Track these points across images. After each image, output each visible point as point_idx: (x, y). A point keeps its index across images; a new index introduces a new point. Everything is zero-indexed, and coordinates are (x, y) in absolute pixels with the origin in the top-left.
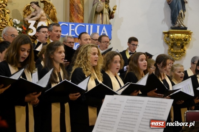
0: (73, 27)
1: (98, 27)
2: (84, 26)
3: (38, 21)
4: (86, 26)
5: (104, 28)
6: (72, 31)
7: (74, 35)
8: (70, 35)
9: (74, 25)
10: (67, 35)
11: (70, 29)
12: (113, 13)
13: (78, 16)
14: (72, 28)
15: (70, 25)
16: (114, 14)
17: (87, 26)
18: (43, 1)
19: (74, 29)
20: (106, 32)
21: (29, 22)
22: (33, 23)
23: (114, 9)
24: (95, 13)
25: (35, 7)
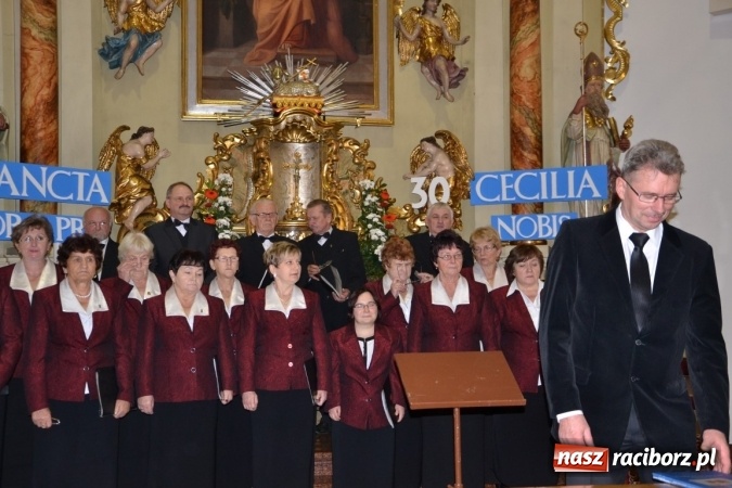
1: (571, 174)
2: (535, 175)
3: (430, 177)
4: (539, 176)
5: (587, 175)
6: (508, 189)
7: (514, 199)
8: (505, 198)
9: (511, 175)
10: (498, 199)
11: (504, 187)
12: (624, 136)
13: (522, 155)
14: (508, 184)
15: (503, 177)
16: (630, 139)
17: (543, 175)
18: (439, 134)
19: (512, 186)
20: (592, 185)
21: (413, 180)
22: (420, 181)
23: (627, 127)
24: (568, 142)
25: (429, 148)
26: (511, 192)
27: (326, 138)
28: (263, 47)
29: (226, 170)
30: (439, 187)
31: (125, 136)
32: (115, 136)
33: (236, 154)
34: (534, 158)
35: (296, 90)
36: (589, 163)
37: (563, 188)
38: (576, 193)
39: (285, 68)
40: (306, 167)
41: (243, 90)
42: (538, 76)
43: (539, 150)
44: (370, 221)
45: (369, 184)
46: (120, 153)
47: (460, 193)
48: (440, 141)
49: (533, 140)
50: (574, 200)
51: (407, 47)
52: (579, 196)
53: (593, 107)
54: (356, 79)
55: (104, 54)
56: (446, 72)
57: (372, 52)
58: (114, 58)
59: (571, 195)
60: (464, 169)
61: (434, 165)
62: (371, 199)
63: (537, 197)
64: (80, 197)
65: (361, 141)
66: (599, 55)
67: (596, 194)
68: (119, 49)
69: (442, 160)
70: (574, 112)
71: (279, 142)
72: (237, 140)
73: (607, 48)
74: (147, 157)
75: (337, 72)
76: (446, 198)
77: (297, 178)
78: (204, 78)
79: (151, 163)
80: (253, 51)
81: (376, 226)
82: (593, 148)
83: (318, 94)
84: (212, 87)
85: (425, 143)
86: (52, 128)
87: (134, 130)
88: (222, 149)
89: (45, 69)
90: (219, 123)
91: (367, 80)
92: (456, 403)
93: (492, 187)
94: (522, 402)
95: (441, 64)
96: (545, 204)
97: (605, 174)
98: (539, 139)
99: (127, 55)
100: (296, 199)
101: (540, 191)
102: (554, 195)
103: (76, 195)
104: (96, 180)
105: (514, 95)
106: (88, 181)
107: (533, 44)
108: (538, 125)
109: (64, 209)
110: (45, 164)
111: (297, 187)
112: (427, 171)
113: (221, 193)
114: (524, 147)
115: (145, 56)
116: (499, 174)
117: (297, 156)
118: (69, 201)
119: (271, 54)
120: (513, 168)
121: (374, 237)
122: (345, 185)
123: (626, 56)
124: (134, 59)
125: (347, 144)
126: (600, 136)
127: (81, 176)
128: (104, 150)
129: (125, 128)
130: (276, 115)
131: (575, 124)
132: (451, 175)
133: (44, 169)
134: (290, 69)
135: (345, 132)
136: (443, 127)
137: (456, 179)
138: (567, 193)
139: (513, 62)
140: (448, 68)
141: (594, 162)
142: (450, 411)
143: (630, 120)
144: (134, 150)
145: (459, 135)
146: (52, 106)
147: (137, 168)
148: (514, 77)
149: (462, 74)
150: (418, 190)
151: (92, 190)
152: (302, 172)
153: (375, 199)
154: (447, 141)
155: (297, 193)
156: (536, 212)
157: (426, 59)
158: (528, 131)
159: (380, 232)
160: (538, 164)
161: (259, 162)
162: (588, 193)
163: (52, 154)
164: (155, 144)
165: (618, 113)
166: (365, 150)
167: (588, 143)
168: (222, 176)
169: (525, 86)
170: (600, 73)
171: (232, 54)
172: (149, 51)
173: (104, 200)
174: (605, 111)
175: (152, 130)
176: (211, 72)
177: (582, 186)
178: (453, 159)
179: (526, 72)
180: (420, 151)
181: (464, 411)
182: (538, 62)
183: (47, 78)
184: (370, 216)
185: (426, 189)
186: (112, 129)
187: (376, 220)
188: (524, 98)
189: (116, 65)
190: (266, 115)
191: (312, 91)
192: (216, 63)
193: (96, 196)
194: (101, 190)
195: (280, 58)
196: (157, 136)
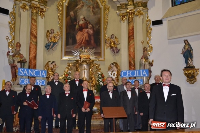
0: (129, 72)
1: (141, 71)
3: (112, 72)
4: (135, 71)
5: (144, 71)
8: (128, 76)
10: (126, 76)
11: (128, 74)
12: (152, 63)
15: (127, 72)
18: (114, 63)
19: (129, 74)
20: (145, 73)
21: (109, 72)
22: (110, 72)
23: (152, 62)
24: (141, 65)
25: (112, 66)
26: (129, 75)
27: (90, 63)
28: (78, 45)
29: (70, 70)
30: (114, 74)
31: (50, 63)
32: (48, 63)
33: (72, 67)
34: (134, 68)
35: (85, 54)
36: (145, 69)
37: (139, 74)
38: (142, 75)
39: (82, 49)
40: (87, 69)
41: (74, 54)
42: (134, 51)
43: (135, 66)
44: (100, 81)
45: (99, 73)
46: (48, 67)
47: (119, 75)
48: (114, 64)
49: (133, 64)
50: (142, 76)
51: (107, 45)
52: (143, 76)
53: (145, 57)
54: (97, 52)
55: (46, 47)
56: (116, 50)
57: (100, 46)
58: (48, 47)
59: (141, 75)
60: (119, 70)
61: (113, 69)
62: (100, 76)
63: (134, 76)
64: (40, 76)
65: (98, 64)
66: (146, 47)
67: (146, 75)
68: (49, 46)
69: (115, 68)
70: (142, 58)
71: (81, 64)
72: (72, 64)
73: (148, 46)
74: (54, 67)
75: (93, 50)
76: (116, 76)
77: (85, 72)
78: (66, 51)
79: (55, 69)
80: (76, 46)
81: (101, 82)
82: (145, 66)
83: (89, 55)
84: (68, 53)
85: (111, 65)
86: (35, 62)
87: (51, 62)
88: (69, 66)
89: (34, 50)
90: (69, 60)
91: (99, 52)
92: (114, 117)
93: (125, 74)
94: (126, 116)
95: (115, 48)
96: (136, 77)
97: (148, 71)
98: (135, 64)
99: (51, 47)
100: (84, 76)
101: (135, 74)
102: (138, 75)
103: (39, 75)
104: (43, 72)
105: (129, 55)
106: (42, 72)
107: (133, 45)
108: (134, 61)
109: (37, 78)
110: (33, 69)
111: (85, 74)
112: (112, 70)
113: (69, 75)
114: (132, 65)
115: (54, 47)
116: (126, 71)
117: (85, 67)
118: (38, 76)
119: (79, 46)
120: (129, 70)
121: (101, 84)
122: (95, 73)
123: (152, 47)
124: (52, 47)
125: (95, 65)
126: (147, 63)
127: (40, 71)
128: (45, 66)
129: (50, 62)
130: (80, 59)
131: (142, 61)
132: (117, 71)
133: (33, 70)
134: (83, 49)
135: (94, 62)
136: (115, 61)
137: (118, 72)
138: (140, 75)
139: (129, 48)
140: (116, 49)
141: (146, 69)
142: (113, 118)
143: (153, 60)
144: (51, 66)
145: (118, 63)
146: (35, 57)
147: (52, 69)
148: (129, 51)
149: (119, 50)
150: (110, 74)
151: (43, 74)
152: (86, 70)
153: (101, 76)
154: (116, 64)
155: (84, 75)
156: (134, 79)
157: (111, 47)
158: (132, 62)
159: (102, 83)
160: (134, 69)
161: (77, 68)
162: (145, 75)
163: (35, 67)
164: (55, 65)
165: (150, 59)
166: (99, 66)
167: (145, 65)
168: (69, 71)
169: (132, 53)
170: (147, 50)
171: (72, 46)
172: (55, 46)
173: (45, 76)
174: (148, 58)
175: (55, 62)
176: (67, 50)
177: (144, 74)
178: (117, 68)
179: (132, 50)
180: (110, 66)
181: (115, 118)
182: (134, 48)
183: (34, 52)
184: (100, 80)
185: (111, 74)
186: (47, 62)
187: (101, 80)
188: (131, 56)
189: (48, 49)
190: (78, 59)
191: (88, 54)
192: (68, 48)
193: (43, 75)
194: (44, 74)
195: (81, 47)
196: (56, 63)
